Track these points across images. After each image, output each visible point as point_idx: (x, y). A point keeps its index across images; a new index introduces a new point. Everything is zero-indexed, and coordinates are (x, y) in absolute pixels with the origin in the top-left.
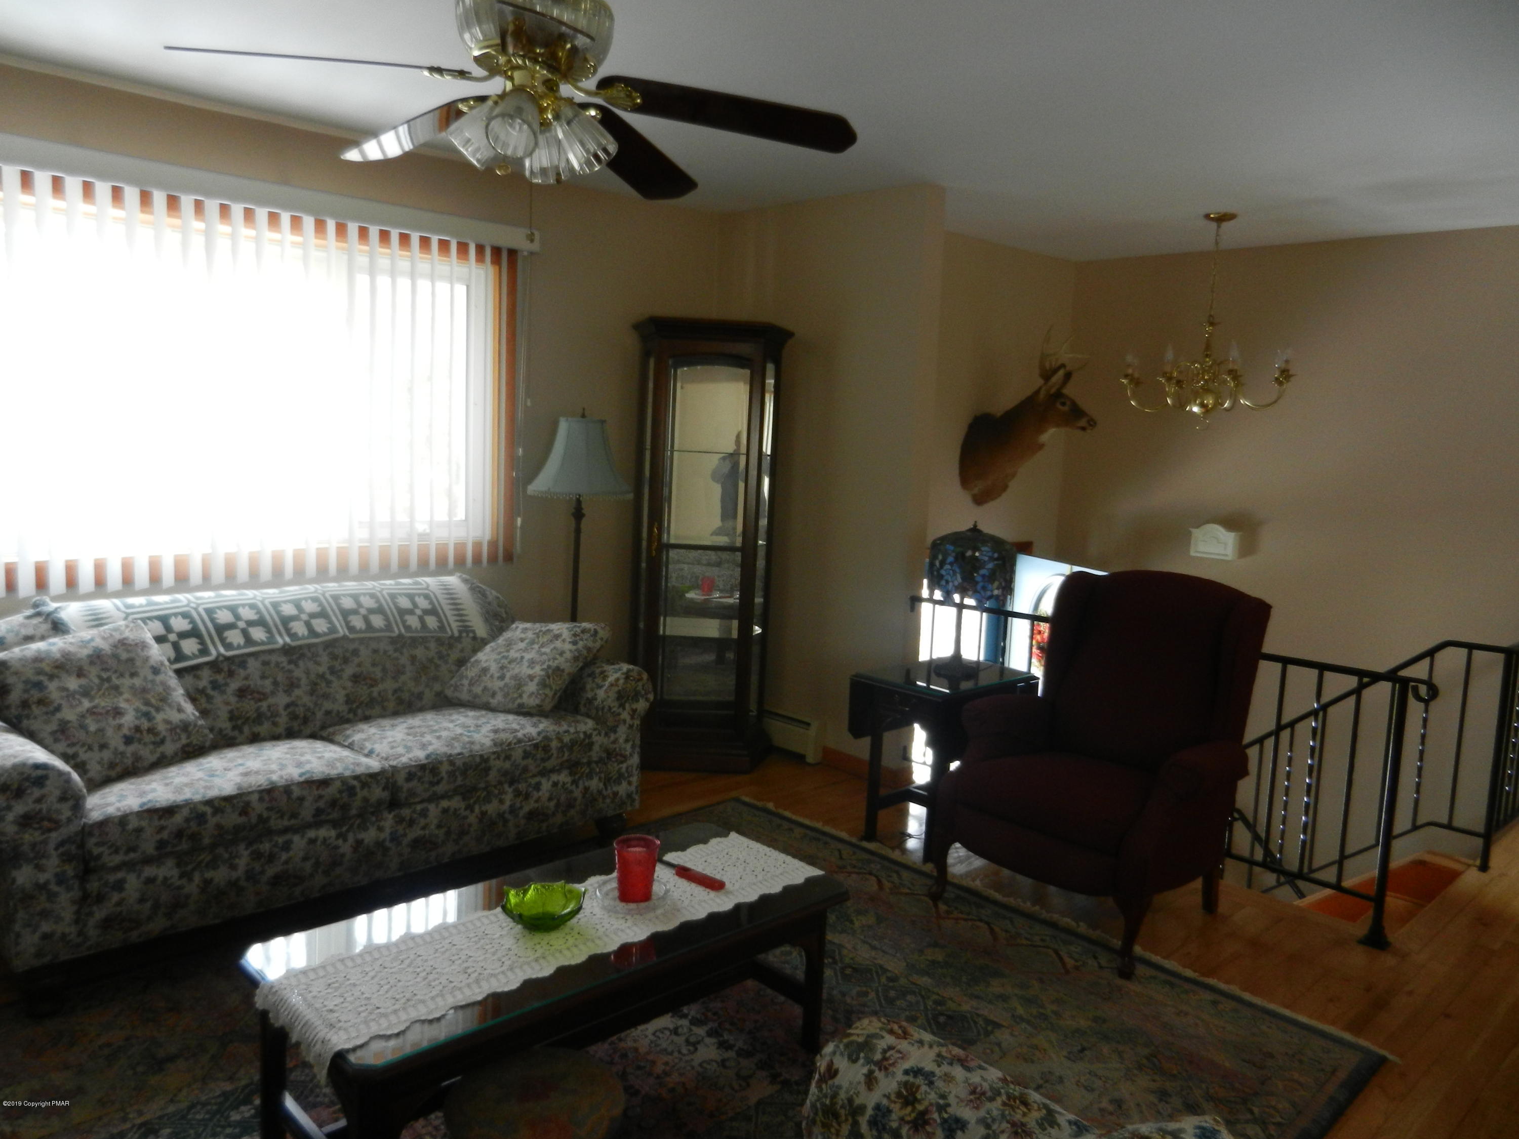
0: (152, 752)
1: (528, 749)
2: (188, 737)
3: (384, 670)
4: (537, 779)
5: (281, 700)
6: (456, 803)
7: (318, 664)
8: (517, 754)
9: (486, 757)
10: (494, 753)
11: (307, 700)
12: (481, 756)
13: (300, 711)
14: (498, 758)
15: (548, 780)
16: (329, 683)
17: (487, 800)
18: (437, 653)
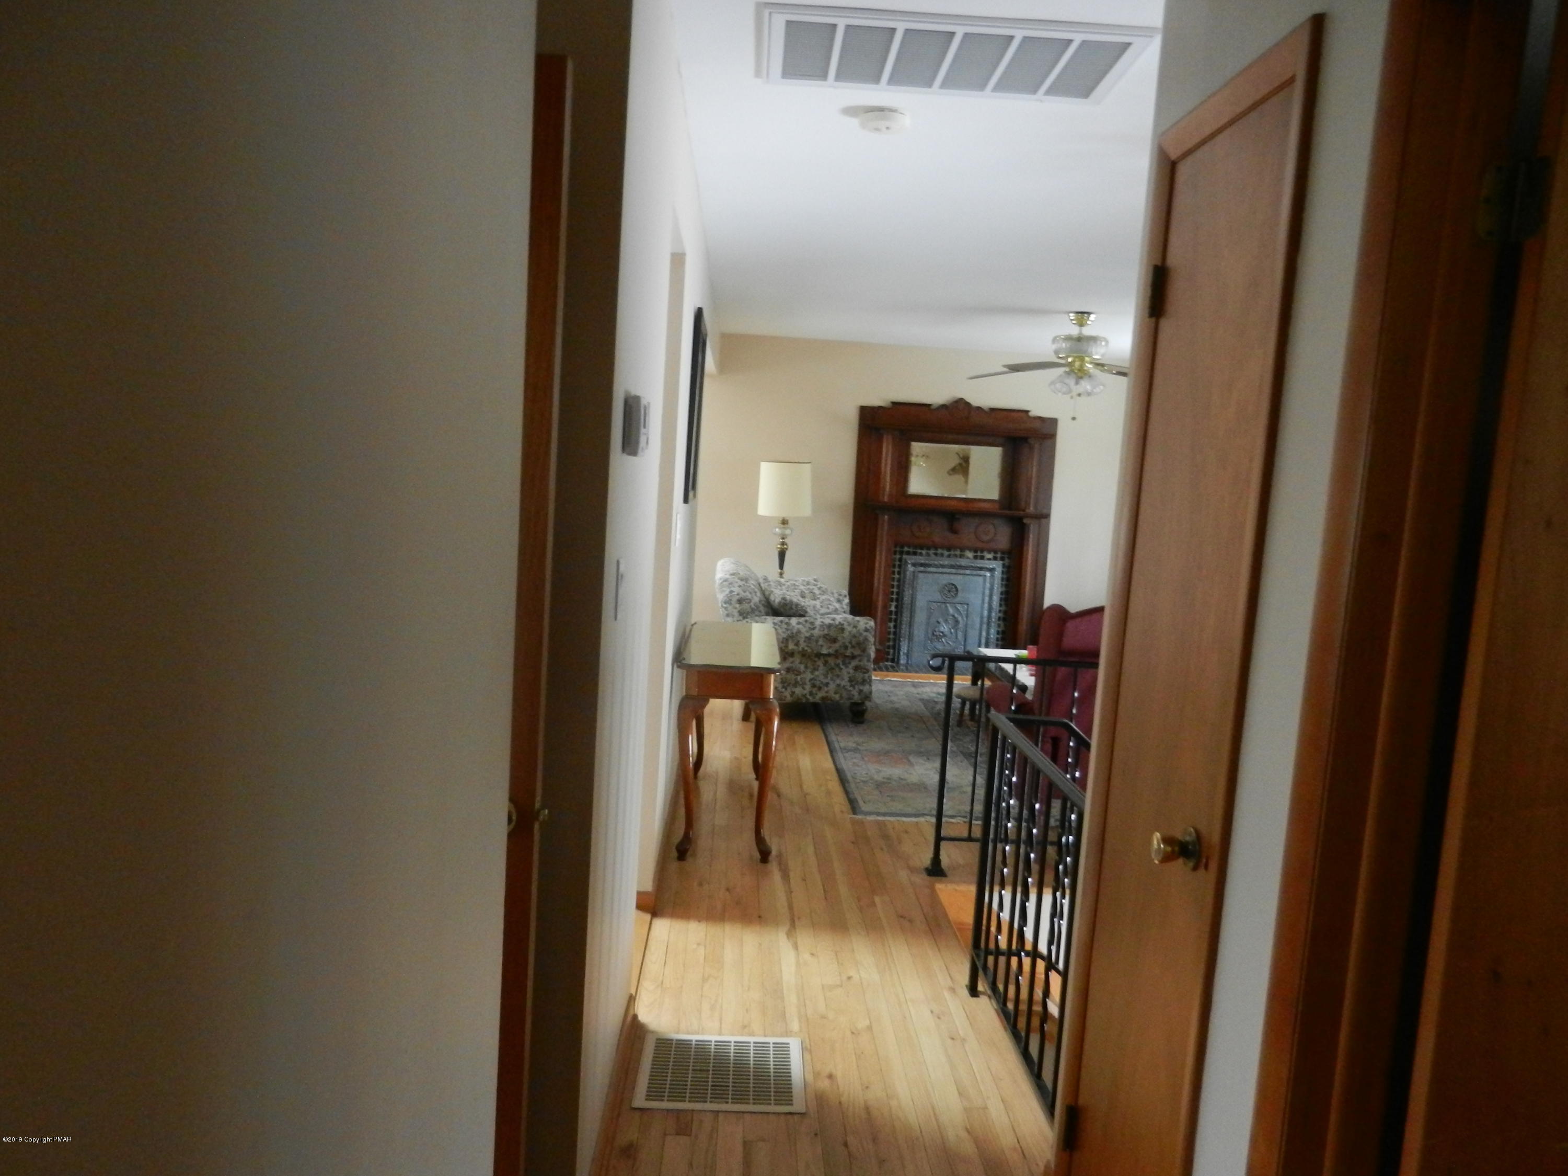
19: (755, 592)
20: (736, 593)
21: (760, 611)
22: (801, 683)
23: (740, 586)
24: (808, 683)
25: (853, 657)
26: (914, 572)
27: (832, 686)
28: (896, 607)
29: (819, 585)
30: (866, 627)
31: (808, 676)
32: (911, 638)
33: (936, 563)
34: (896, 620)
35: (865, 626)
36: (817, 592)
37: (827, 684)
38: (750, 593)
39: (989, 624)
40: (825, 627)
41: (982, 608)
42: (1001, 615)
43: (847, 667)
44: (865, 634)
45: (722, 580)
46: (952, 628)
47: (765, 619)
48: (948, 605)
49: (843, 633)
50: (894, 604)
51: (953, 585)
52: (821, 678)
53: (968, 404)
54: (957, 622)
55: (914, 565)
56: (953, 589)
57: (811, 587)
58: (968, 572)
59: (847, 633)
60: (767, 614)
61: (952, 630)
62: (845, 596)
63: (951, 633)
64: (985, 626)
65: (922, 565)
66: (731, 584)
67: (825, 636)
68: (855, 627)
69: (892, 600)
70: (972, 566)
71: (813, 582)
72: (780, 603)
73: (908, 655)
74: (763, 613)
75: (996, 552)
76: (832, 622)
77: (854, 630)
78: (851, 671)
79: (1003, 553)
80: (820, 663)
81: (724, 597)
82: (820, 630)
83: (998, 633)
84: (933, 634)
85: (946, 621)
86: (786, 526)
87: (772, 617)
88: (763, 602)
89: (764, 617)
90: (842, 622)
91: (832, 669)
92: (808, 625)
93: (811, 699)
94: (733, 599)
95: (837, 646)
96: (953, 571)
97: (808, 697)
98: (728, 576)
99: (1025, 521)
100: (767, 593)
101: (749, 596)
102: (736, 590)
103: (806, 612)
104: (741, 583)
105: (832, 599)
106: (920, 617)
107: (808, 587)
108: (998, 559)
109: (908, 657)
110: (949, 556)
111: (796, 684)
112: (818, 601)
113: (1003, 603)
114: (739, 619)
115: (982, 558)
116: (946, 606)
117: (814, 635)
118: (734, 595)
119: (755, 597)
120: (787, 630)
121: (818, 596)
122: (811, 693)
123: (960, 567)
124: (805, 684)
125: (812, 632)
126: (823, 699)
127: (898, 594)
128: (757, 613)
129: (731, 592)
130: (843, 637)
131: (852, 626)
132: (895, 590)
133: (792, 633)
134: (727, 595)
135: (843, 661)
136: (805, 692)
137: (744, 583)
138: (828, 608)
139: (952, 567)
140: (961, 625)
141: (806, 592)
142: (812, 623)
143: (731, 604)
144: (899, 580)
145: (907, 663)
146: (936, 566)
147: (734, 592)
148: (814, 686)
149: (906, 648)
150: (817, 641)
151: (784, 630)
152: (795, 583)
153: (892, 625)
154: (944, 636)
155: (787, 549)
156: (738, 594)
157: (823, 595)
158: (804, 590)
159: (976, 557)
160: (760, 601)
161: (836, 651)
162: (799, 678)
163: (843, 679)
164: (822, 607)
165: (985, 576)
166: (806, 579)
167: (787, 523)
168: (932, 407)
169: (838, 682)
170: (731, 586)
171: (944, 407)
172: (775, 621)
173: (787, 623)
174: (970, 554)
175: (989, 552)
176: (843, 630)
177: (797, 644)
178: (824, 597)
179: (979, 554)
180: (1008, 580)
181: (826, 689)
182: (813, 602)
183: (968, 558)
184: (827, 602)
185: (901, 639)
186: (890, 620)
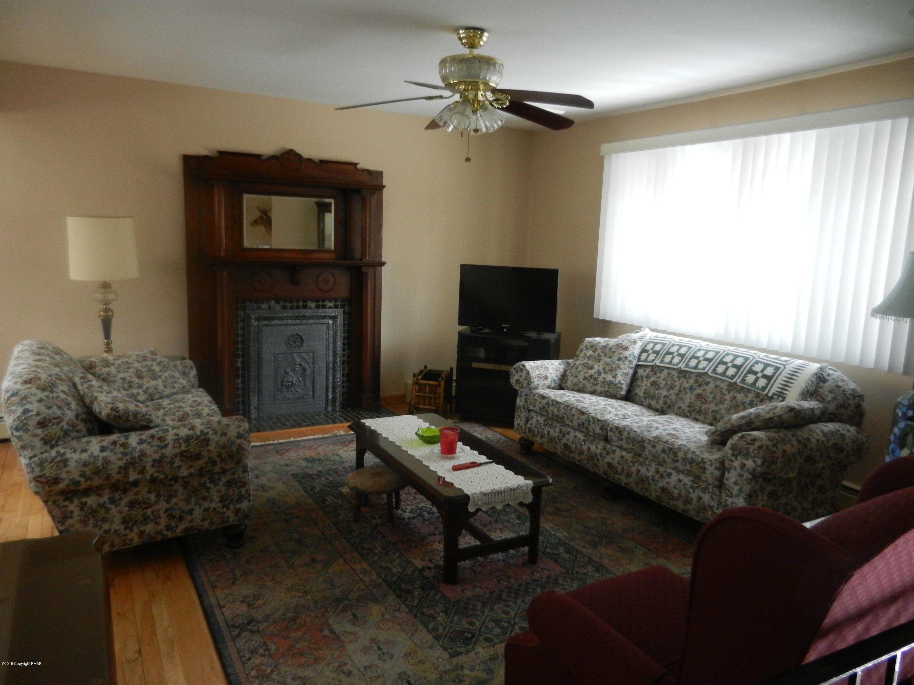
0: (591, 387)
1: (666, 448)
2: (608, 388)
3: (714, 398)
4: (671, 471)
5: (664, 392)
6: (628, 456)
7: (687, 382)
8: (659, 448)
9: (644, 439)
10: (649, 440)
11: (673, 397)
12: (643, 438)
13: (668, 401)
14: (649, 444)
15: (677, 475)
16: (686, 393)
17: (642, 464)
18: (750, 401)
19: (68, 404)
20: (34, 413)
21: (78, 431)
22: (152, 517)
23: (40, 401)
24: (164, 516)
25: (224, 472)
26: (258, 326)
27: (198, 512)
28: (243, 363)
29: (159, 358)
30: (239, 433)
31: (162, 506)
32: (260, 392)
33: (280, 315)
34: (243, 376)
35: (236, 431)
36: (157, 368)
37: (191, 512)
38: (59, 407)
39: (334, 367)
40: (181, 441)
41: (327, 354)
42: (345, 359)
43: (216, 485)
44: (238, 441)
45: (8, 395)
46: (300, 376)
47: (88, 442)
48: (294, 355)
49: (208, 445)
50: (240, 360)
51: (298, 335)
52: (182, 504)
53: (299, 156)
54: (304, 370)
55: (257, 319)
56: (298, 340)
57: (149, 363)
58: (311, 321)
59: (215, 445)
60: (91, 433)
61: (301, 379)
62: (192, 368)
63: (300, 381)
64: (331, 372)
65: (265, 319)
66: (24, 398)
67: (182, 454)
68: (224, 434)
69: (238, 356)
70: (315, 316)
71: (150, 356)
72: (109, 415)
73: (259, 410)
74: (84, 431)
75: (336, 301)
76: (190, 432)
77: (224, 439)
78: (223, 489)
79: (343, 300)
80: (178, 487)
81: (14, 420)
82: (174, 447)
83: (343, 375)
84: (283, 385)
85: (294, 370)
86: (108, 290)
87: (99, 438)
88: (83, 416)
89: (85, 439)
90: (205, 431)
91: (196, 491)
92: (156, 443)
93: (169, 534)
94: (29, 423)
95: (200, 463)
96: (298, 322)
97: (165, 532)
98: (18, 386)
99: (364, 270)
100: (87, 400)
101: (58, 413)
102: (34, 407)
103: (151, 421)
104: (41, 395)
105: (177, 374)
106: (268, 370)
107: (144, 363)
108: (339, 306)
109: (258, 410)
110: (292, 308)
111: (145, 520)
112: (160, 380)
113: (346, 347)
114: (43, 450)
115: (324, 307)
116: (293, 357)
117: (167, 454)
118: (32, 415)
119: (68, 412)
120: (125, 454)
121: (159, 374)
122: (168, 528)
123: (304, 317)
124: (159, 517)
125: (164, 451)
126: (186, 530)
127: (243, 349)
128: (74, 434)
129: (26, 412)
130: (209, 451)
131: (219, 434)
132: (240, 346)
133: (134, 458)
134: (18, 417)
135: (209, 478)
136: (160, 528)
137: (46, 393)
138: (174, 387)
139: (297, 318)
140: (308, 372)
141: (143, 370)
142: (161, 439)
143: (27, 431)
144: (243, 335)
145: (259, 416)
146: (281, 319)
147: (31, 411)
148: (171, 517)
149: (256, 402)
150: (171, 463)
151: (120, 455)
152: (127, 359)
153: (239, 381)
154: (293, 384)
155: (113, 316)
156: (38, 414)
157: (165, 371)
158: (140, 368)
159: (318, 307)
160: (77, 416)
161: (201, 469)
162: (149, 511)
163: (212, 501)
164: (165, 387)
165: (329, 324)
166: (141, 353)
167: (110, 287)
168: (263, 158)
169: (206, 505)
170: (24, 402)
171: (274, 157)
172: (105, 444)
173: (123, 445)
174: (312, 305)
175: (330, 301)
176: (207, 441)
177: (142, 472)
178: (166, 374)
179: (321, 303)
180: (349, 325)
181: (189, 518)
182: (154, 383)
183: (310, 308)
184: (172, 380)
185: (251, 394)
186: (238, 377)
